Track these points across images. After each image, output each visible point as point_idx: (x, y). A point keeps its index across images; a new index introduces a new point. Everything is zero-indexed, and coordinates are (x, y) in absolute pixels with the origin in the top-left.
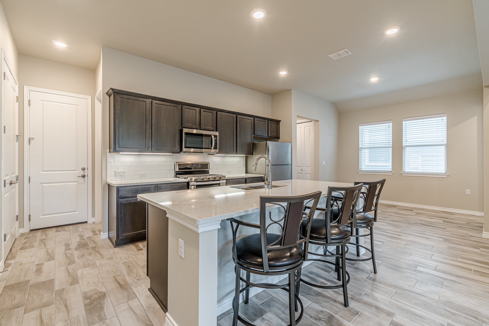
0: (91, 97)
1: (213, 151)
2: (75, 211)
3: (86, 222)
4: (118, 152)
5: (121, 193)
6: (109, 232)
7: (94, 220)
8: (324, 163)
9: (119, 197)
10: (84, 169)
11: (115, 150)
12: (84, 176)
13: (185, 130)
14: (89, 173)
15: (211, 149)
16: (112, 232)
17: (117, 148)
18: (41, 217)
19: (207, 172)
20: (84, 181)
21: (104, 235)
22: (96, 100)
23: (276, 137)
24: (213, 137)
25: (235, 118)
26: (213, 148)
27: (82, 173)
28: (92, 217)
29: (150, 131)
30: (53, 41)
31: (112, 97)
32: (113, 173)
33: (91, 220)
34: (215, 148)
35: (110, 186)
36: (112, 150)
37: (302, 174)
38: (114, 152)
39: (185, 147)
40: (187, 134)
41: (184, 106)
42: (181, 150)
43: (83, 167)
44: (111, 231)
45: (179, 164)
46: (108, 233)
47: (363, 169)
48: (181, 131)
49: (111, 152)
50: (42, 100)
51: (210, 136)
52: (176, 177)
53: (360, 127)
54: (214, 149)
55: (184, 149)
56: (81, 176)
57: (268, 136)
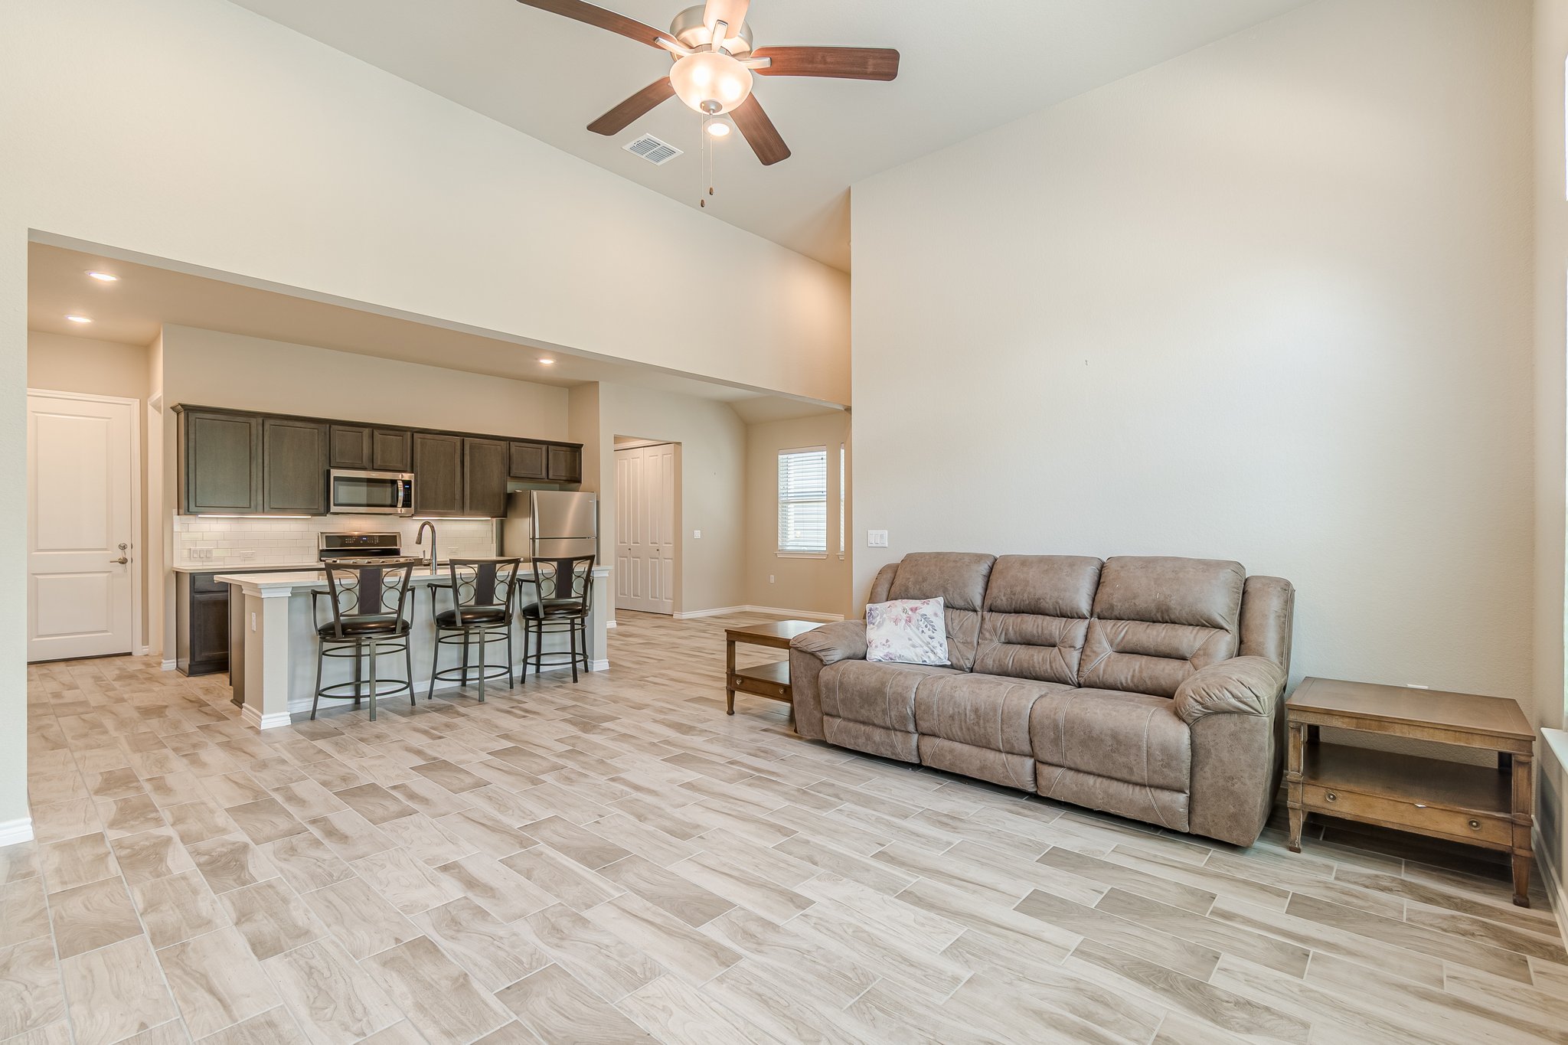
0: (138, 400)
1: (400, 510)
2: (106, 631)
3: (130, 654)
4: (196, 513)
5: (198, 584)
6: (179, 660)
7: (146, 650)
8: (697, 534)
9: (194, 591)
10: (123, 547)
11: (188, 511)
12: (124, 562)
13: (335, 473)
14: (136, 554)
15: (396, 506)
16: (183, 659)
17: (192, 508)
18: (34, 640)
19: (396, 552)
20: (125, 571)
21: (169, 665)
22: (150, 408)
23: (573, 480)
24: (400, 484)
25: (458, 444)
26: (400, 504)
27: (120, 555)
28: (143, 645)
29: (261, 475)
30: (66, 316)
31: (182, 415)
32: (186, 553)
33: (139, 650)
34: (407, 504)
35: (179, 575)
36: (182, 511)
37: (658, 558)
38: (185, 514)
39: (335, 505)
40: (337, 479)
41: (333, 427)
42: (327, 511)
43: (122, 542)
44: (181, 657)
45: (326, 536)
46: (175, 661)
47: (788, 548)
48: (329, 472)
49: (180, 513)
50: (33, 412)
51: (394, 482)
52: (321, 561)
53: (780, 457)
54: (403, 506)
55: (333, 509)
56: (117, 559)
57: (548, 478)
